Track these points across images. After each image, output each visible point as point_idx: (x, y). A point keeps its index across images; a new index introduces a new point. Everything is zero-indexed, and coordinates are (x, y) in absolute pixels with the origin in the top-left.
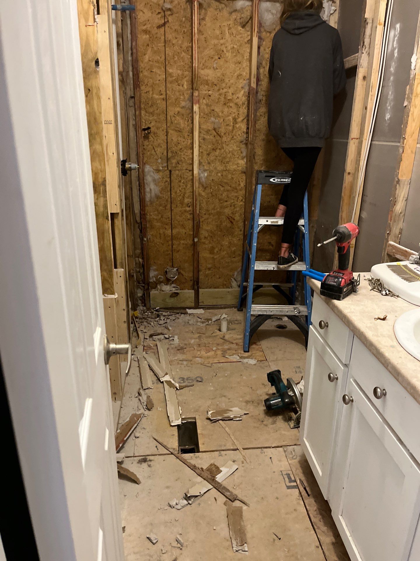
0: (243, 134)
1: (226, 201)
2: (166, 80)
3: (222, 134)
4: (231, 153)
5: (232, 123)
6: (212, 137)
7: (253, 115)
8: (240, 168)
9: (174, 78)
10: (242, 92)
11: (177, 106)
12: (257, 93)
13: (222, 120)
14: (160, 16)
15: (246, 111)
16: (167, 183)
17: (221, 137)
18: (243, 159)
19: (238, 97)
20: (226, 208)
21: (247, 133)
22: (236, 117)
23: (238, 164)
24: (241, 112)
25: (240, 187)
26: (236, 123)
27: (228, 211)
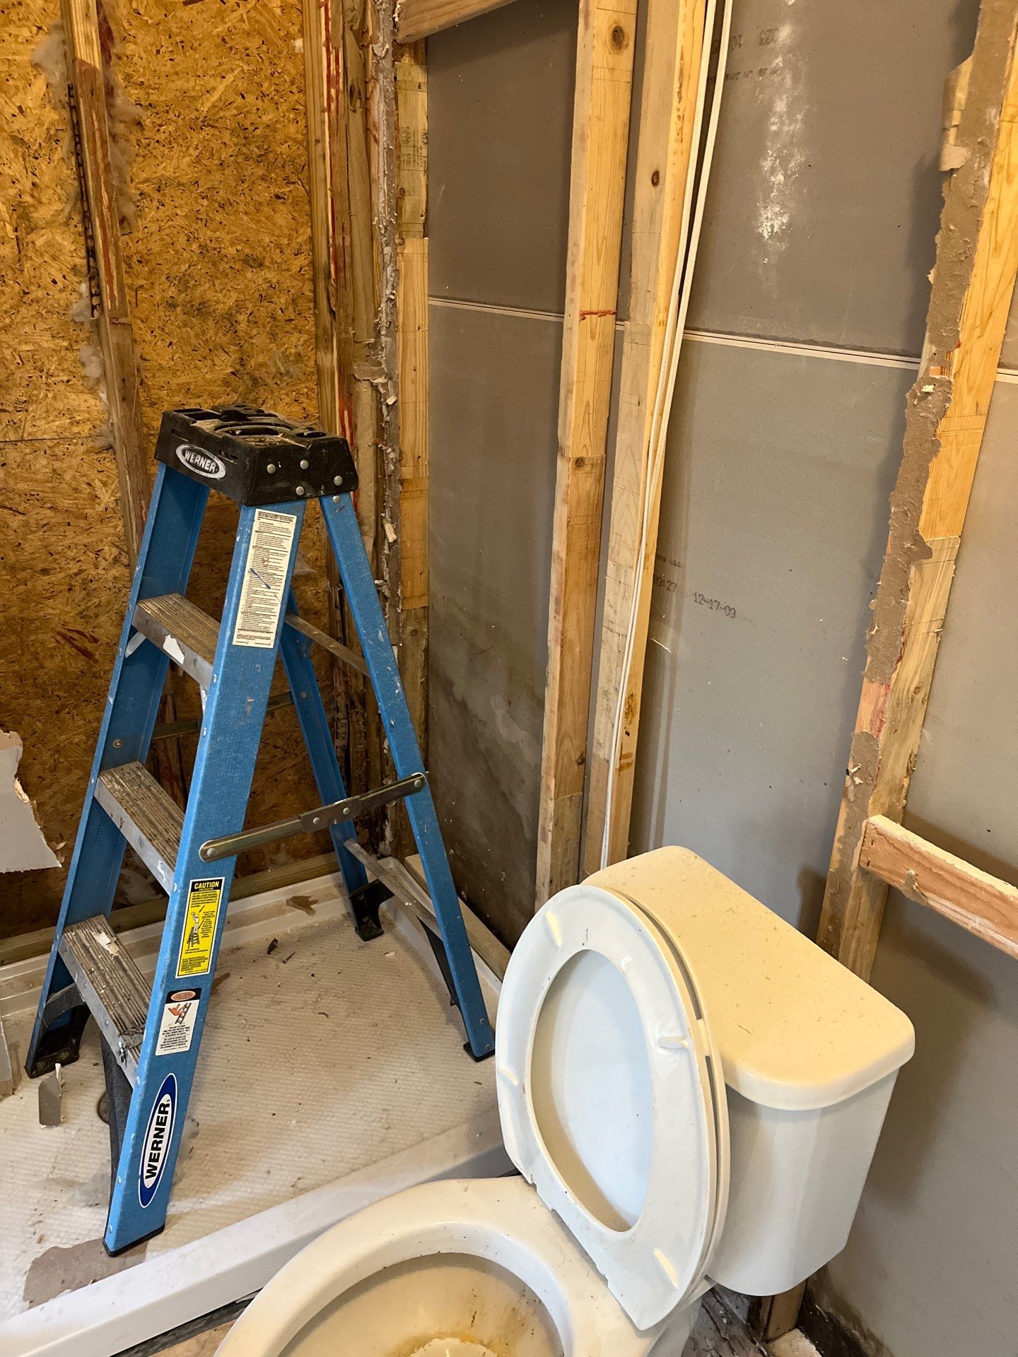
0: (71, 277)
1: (45, 572)
4: (29, 366)
5: (9, 228)
7: (105, 195)
8: (85, 429)
10: (39, 86)
12: (110, 92)
15: (68, 173)
18: (92, 391)
19: (20, 108)
20: (49, 598)
21: (93, 276)
22: (27, 198)
23: (70, 411)
24: (46, 179)
25: (101, 508)
26: (32, 229)
27: (60, 611)
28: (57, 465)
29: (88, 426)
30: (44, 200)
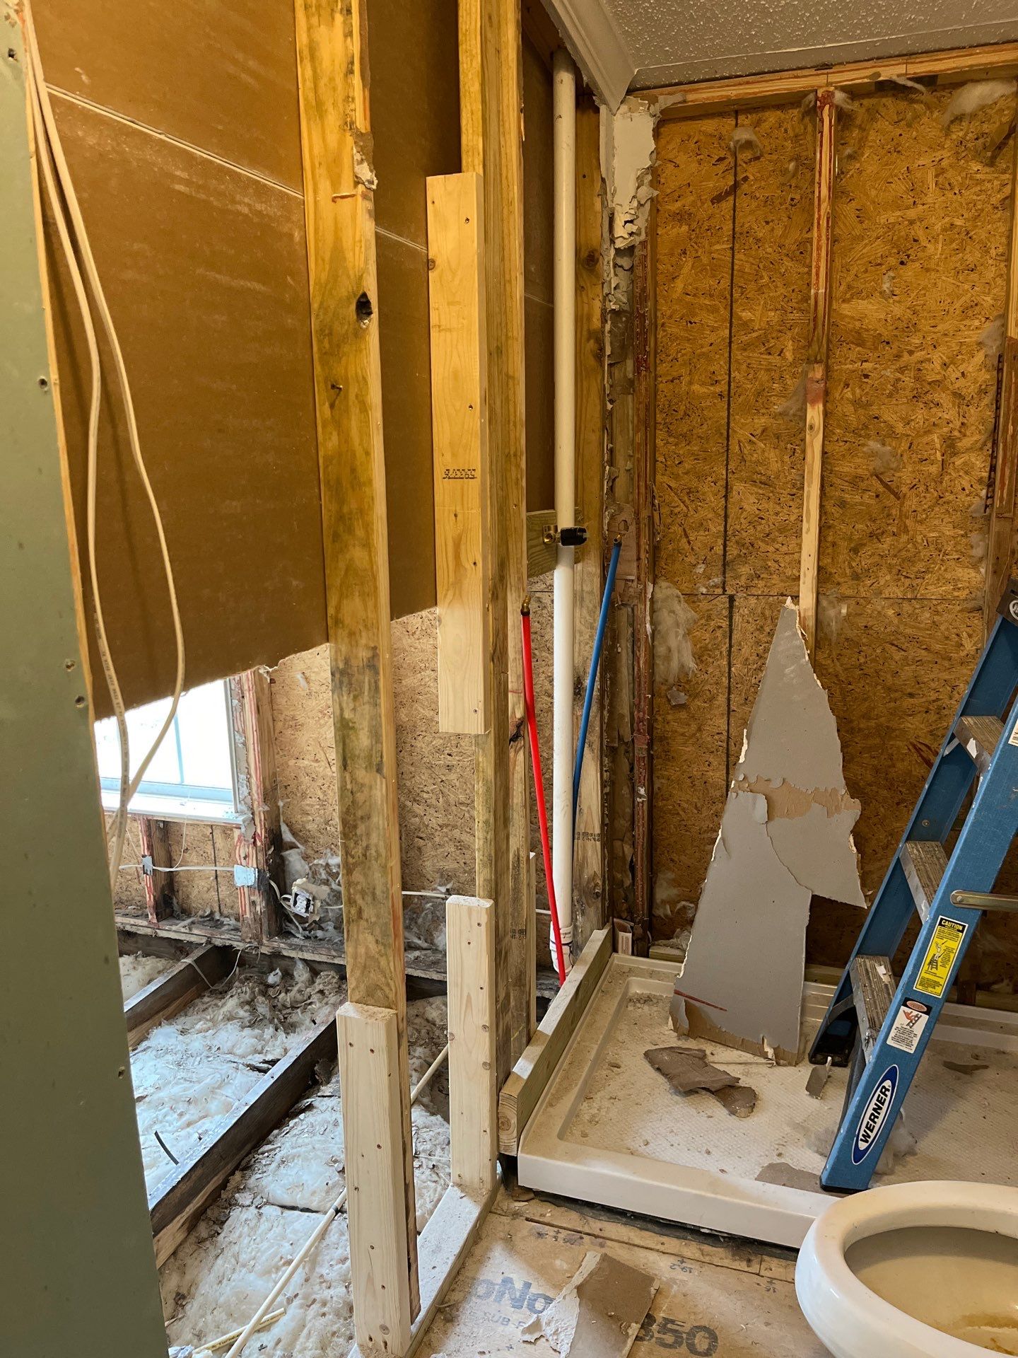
0: (978, 487)
1: (911, 695)
2: (730, 343)
3: (904, 489)
4: (932, 547)
5: (939, 454)
6: (868, 498)
7: (1011, 428)
8: (963, 594)
9: (755, 335)
10: (979, 357)
11: (763, 411)
13: (905, 445)
14: (722, 167)
15: (989, 414)
16: (719, 633)
17: (898, 499)
18: (975, 566)
19: (963, 373)
20: (910, 715)
21: (991, 485)
22: (956, 433)
23: (956, 580)
24: (972, 420)
25: (963, 654)
26: (955, 454)
27: (915, 726)
28: (936, 618)
29: (967, 591)
30: (968, 433)
